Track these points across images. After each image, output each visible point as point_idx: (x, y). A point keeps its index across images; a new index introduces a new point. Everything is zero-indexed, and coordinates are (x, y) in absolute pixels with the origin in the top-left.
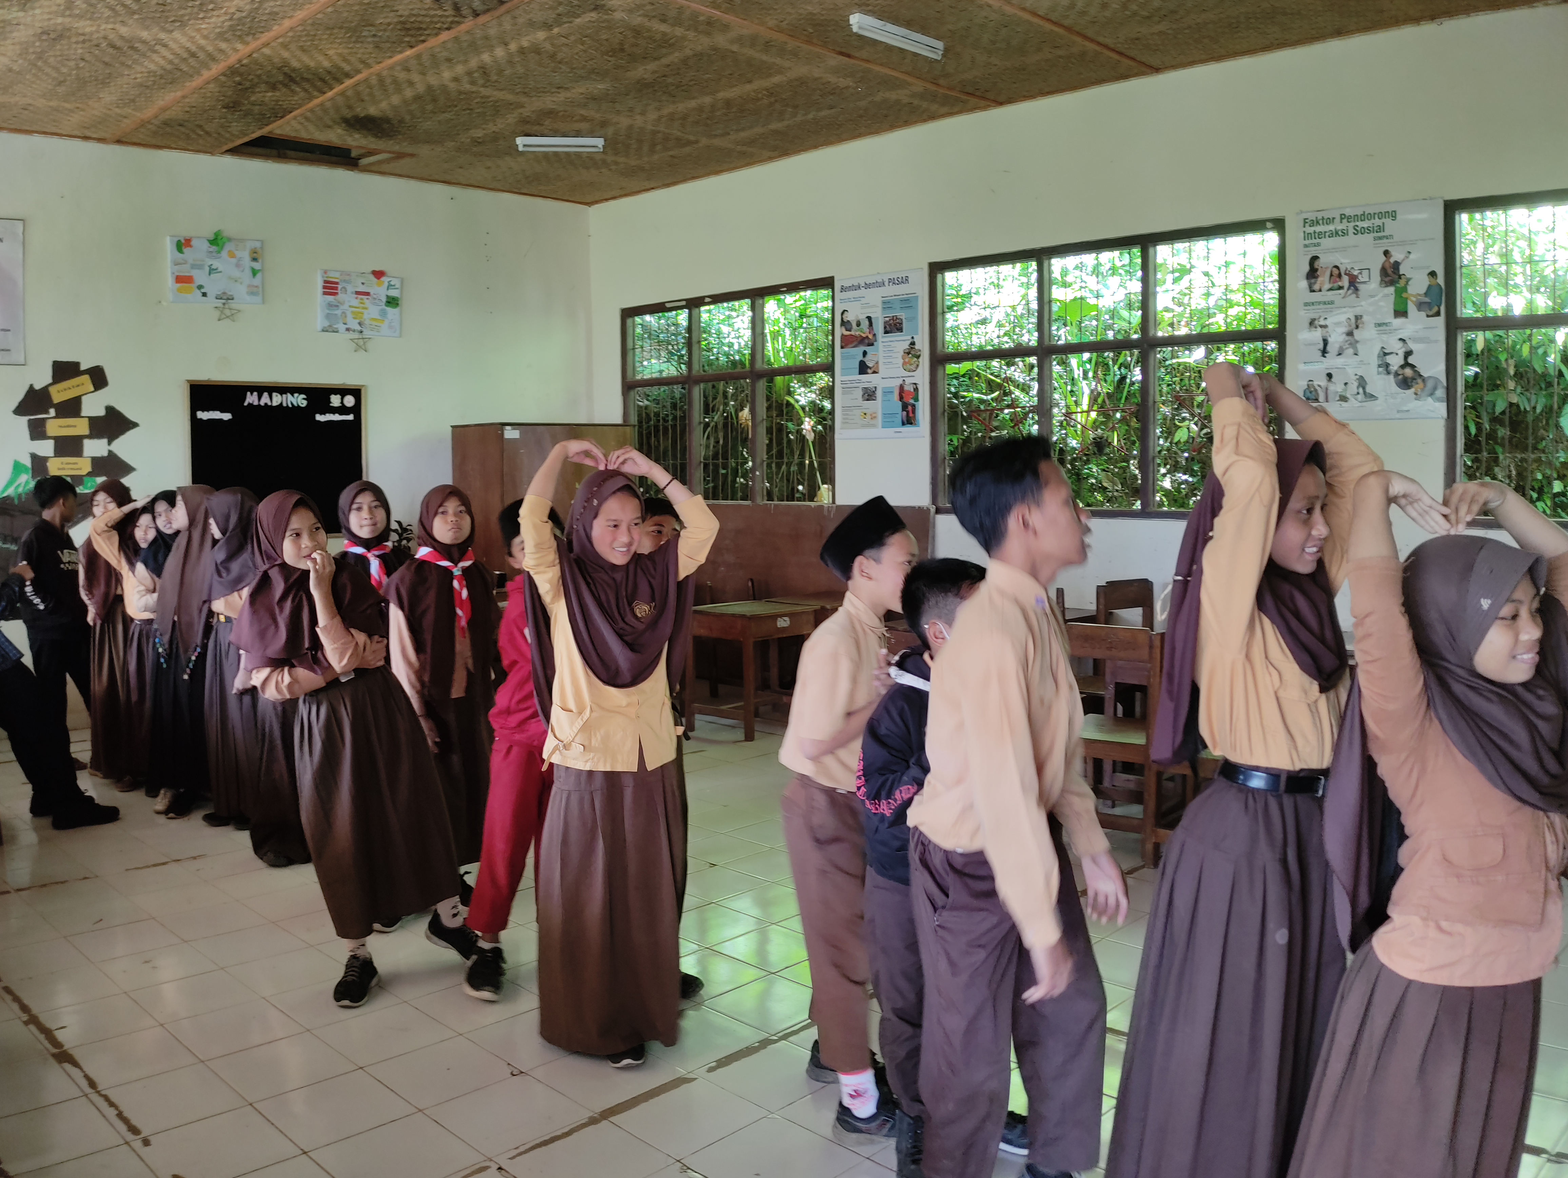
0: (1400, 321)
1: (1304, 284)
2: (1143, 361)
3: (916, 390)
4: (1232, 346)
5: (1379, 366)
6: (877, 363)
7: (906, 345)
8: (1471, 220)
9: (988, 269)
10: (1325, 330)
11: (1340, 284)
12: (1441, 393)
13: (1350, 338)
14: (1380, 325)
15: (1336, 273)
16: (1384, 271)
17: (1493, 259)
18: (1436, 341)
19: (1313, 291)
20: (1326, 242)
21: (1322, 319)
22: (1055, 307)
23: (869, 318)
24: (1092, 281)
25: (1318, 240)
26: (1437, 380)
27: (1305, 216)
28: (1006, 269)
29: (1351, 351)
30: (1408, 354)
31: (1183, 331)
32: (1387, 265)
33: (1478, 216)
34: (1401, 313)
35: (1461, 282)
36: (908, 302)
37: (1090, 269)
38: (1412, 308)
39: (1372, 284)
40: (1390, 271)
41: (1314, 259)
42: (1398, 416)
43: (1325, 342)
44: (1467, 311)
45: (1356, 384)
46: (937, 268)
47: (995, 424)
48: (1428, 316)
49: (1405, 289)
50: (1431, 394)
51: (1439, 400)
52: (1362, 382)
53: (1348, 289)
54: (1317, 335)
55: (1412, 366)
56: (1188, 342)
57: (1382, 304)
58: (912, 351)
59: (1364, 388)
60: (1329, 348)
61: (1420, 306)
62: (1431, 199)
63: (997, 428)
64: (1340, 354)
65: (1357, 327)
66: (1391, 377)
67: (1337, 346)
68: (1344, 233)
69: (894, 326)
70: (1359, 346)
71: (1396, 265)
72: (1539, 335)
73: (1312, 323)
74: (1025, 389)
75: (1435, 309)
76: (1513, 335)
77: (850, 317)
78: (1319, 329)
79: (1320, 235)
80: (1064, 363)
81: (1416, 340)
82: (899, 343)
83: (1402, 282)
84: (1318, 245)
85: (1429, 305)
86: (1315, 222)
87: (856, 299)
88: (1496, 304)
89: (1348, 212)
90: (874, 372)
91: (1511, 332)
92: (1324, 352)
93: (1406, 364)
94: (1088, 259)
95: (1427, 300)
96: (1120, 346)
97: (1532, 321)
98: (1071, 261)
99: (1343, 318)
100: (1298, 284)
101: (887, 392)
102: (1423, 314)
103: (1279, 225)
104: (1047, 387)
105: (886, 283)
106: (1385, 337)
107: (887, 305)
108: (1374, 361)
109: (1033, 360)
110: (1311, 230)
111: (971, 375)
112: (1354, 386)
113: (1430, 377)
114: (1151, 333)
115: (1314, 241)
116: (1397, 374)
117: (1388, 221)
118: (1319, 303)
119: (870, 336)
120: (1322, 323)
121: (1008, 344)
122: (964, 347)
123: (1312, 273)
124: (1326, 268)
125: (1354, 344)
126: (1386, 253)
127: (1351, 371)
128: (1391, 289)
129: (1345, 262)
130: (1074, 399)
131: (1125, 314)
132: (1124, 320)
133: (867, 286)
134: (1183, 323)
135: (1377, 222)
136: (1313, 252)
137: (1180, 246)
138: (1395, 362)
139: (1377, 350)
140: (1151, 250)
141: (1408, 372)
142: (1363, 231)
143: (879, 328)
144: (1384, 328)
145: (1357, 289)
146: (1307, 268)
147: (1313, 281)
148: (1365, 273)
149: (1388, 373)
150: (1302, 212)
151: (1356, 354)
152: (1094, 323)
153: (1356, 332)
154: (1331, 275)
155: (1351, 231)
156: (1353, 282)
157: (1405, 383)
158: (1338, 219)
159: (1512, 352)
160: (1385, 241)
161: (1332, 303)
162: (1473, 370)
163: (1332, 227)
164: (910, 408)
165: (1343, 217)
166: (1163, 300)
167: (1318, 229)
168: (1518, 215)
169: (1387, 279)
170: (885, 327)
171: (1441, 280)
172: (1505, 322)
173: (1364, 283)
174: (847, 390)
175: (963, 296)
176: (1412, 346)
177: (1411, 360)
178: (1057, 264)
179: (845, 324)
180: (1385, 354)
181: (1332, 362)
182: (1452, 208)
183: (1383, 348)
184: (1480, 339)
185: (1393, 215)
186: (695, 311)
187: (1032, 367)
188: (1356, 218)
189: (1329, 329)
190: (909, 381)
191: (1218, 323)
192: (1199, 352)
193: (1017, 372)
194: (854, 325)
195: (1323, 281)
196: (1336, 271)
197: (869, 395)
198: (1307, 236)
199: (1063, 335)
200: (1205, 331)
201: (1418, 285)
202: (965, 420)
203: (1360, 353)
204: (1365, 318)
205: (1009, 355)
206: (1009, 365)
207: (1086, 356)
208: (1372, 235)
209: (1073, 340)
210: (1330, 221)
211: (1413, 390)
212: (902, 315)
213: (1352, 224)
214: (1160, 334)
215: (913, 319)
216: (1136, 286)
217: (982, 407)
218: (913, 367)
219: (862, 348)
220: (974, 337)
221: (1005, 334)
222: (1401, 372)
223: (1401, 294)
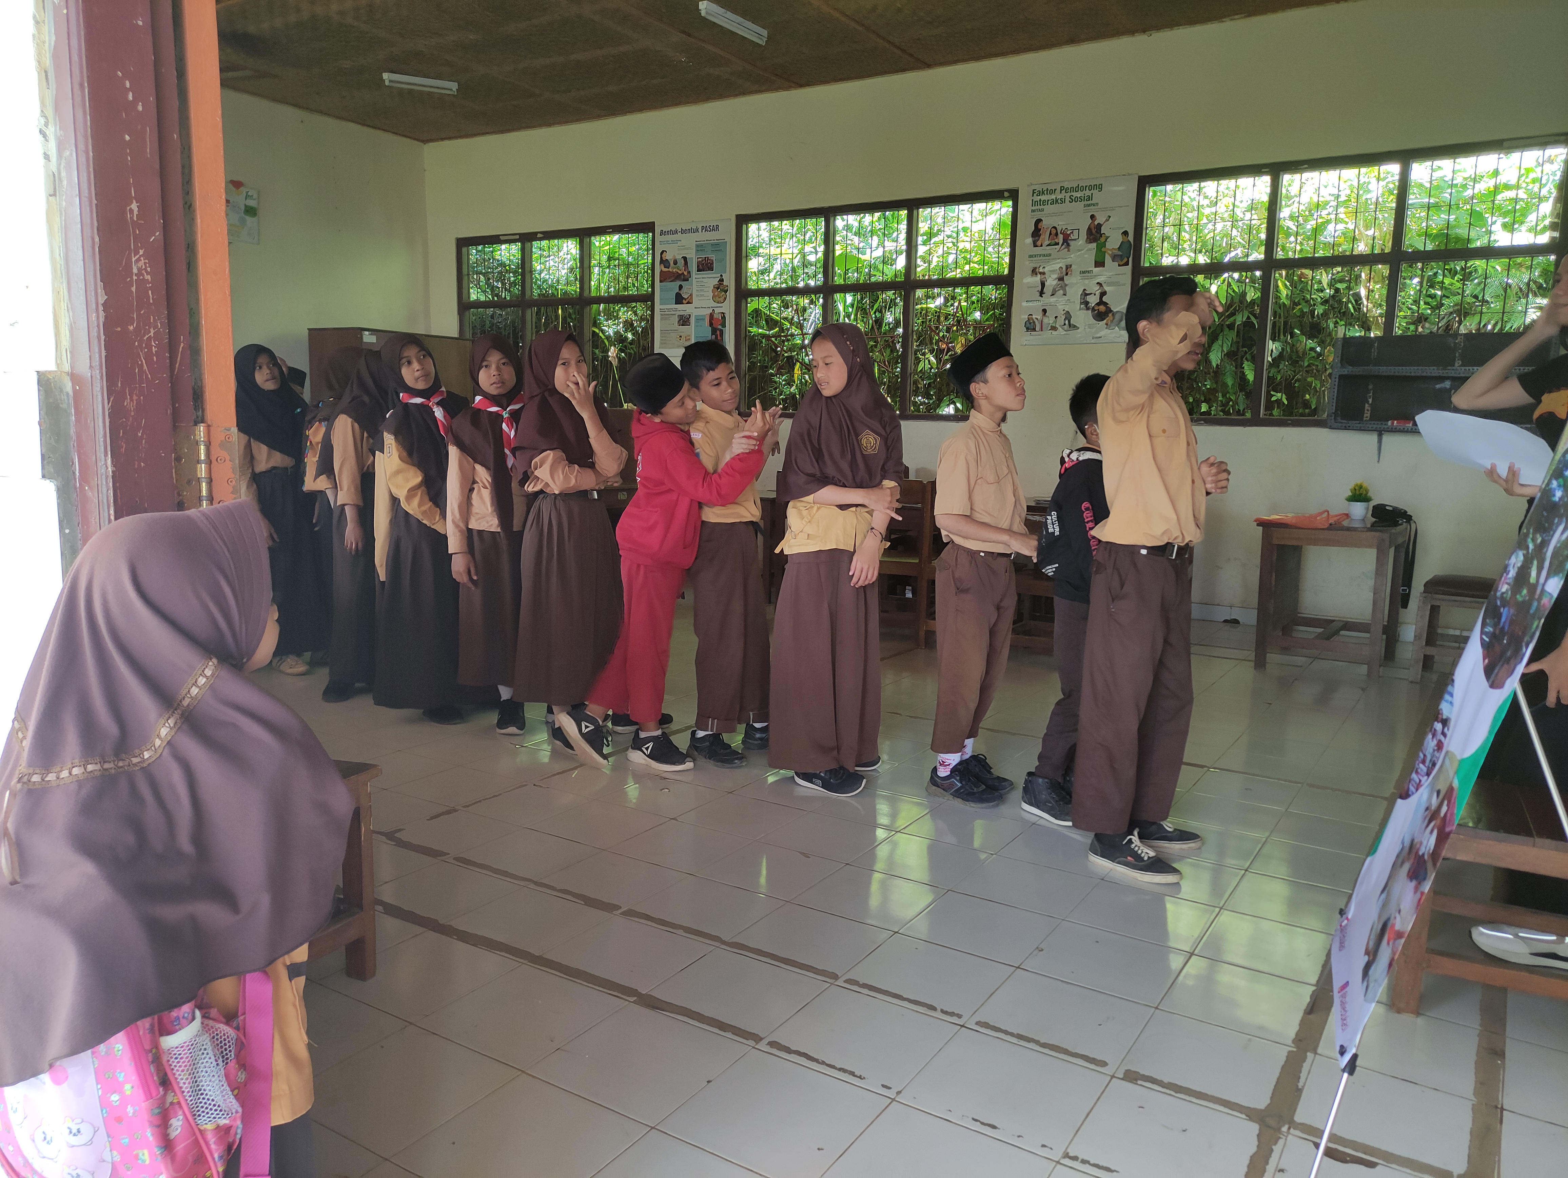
0: (1099, 270)
1: (1030, 240)
3: (724, 318)
7: (716, 282)
8: (1156, 191)
10: (1043, 276)
11: (1056, 241)
12: (1125, 325)
13: (1061, 282)
14: (1084, 272)
15: (1054, 232)
16: (1090, 231)
17: (1169, 228)
18: (1124, 285)
19: (1035, 246)
20: (1048, 208)
21: (1041, 268)
23: (685, 258)
25: (1042, 207)
27: (1033, 187)
29: (1061, 292)
30: (1103, 294)
32: (1092, 226)
34: (1099, 264)
36: (718, 246)
38: (1108, 259)
39: (1080, 242)
40: (1094, 231)
41: (1039, 221)
42: (1093, 341)
43: (1043, 285)
44: (1148, 263)
45: (1063, 317)
46: (743, 220)
48: (1119, 265)
49: (1104, 245)
50: (1119, 326)
51: (1124, 329)
52: (1068, 316)
53: (1062, 245)
54: (1038, 278)
55: (1106, 304)
58: (720, 287)
59: (1069, 321)
60: (1045, 289)
61: (1114, 258)
62: (1129, 175)
64: (1053, 295)
65: (1067, 274)
66: (1090, 311)
67: (1051, 288)
68: (1063, 201)
69: (705, 266)
70: (1067, 288)
71: (1099, 227)
73: (1034, 271)
75: (1125, 261)
77: (668, 256)
78: (1039, 276)
79: (1044, 202)
83: (1102, 240)
84: (1043, 210)
85: (1121, 258)
86: (1040, 193)
87: (674, 242)
88: (1168, 260)
89: (1066, 185)
92: (1042, 292)
93: (1101, 303)
95: (1120, 254)
96: (889, 286)
97: (1195, 269)
99: (1057, 267)
102: (1116, 264)
103: (1013, 195)
105: (700, 230)
106: (1086, 282)
107: (700, 248)
108: (1078, 300)
110: (1037, 198)
112: (1062, 319)
113: (1117, 312)
114: (913, 275)
115: (1039, 207)
116: (1094, 310)
117: (1095, 193)
119: (686, 273)
120: (1041, 270)
123: (1036, 233)
124: (1047, 228)
125: (1064, 287)
126: (1092, 217)
128: (1094, 245)
129: (1061, 224)
133: (683, 231)
135: (1087, 193)
136: (1038, 215)
138: (1093, 300)
139: (1080, 292)
140: (914, 212)
141: (1102, 308)
142: (1076, 200)
143: (693, 267)
144: (1086, 274)
145: (1068, 245)
146: (1032, 229)
147: (1037, 238)
148: (1076, 232)
149: (1088, 309)
151: (1065, 295)
153: (1065, 278)
154: (1050, 234)
155: (1068, 199)
156: (1066, 239)
157: (1100, 316)
158: (1058, 191)
161: (1050, 255)
164: (718, 332)
165: (1062, 189)
167: (1043, 198)
168: (1190, 190)
169: (1092, 237)
171: (1131, 238)
174: (664, 317)
176: (1106, 288)
177: (1104, 299)
179: (664, 262)
180: (1087, 294)
182: (1143, 182)
183: (1085, 290)
185: (1100, 189)
186: (528, 245)
188: (1071, 190)
189: (1046, 276)
190: (717, 311)
194: (672, 263)
195: (1045, 238)
196: (1054, 231)
197: (684, 321)
198: (1034, 203)
203: (1069, 292)
208: (1083, 203)
210: (1053, 191)
211: (1105, 321)
212: (713, 257)
213: (1069, 194)
214: (919, 276)
215: (723, 260)
218: (722, 299)
219: (678, 283)
222: (1096, 308)
223: (1101, 248)
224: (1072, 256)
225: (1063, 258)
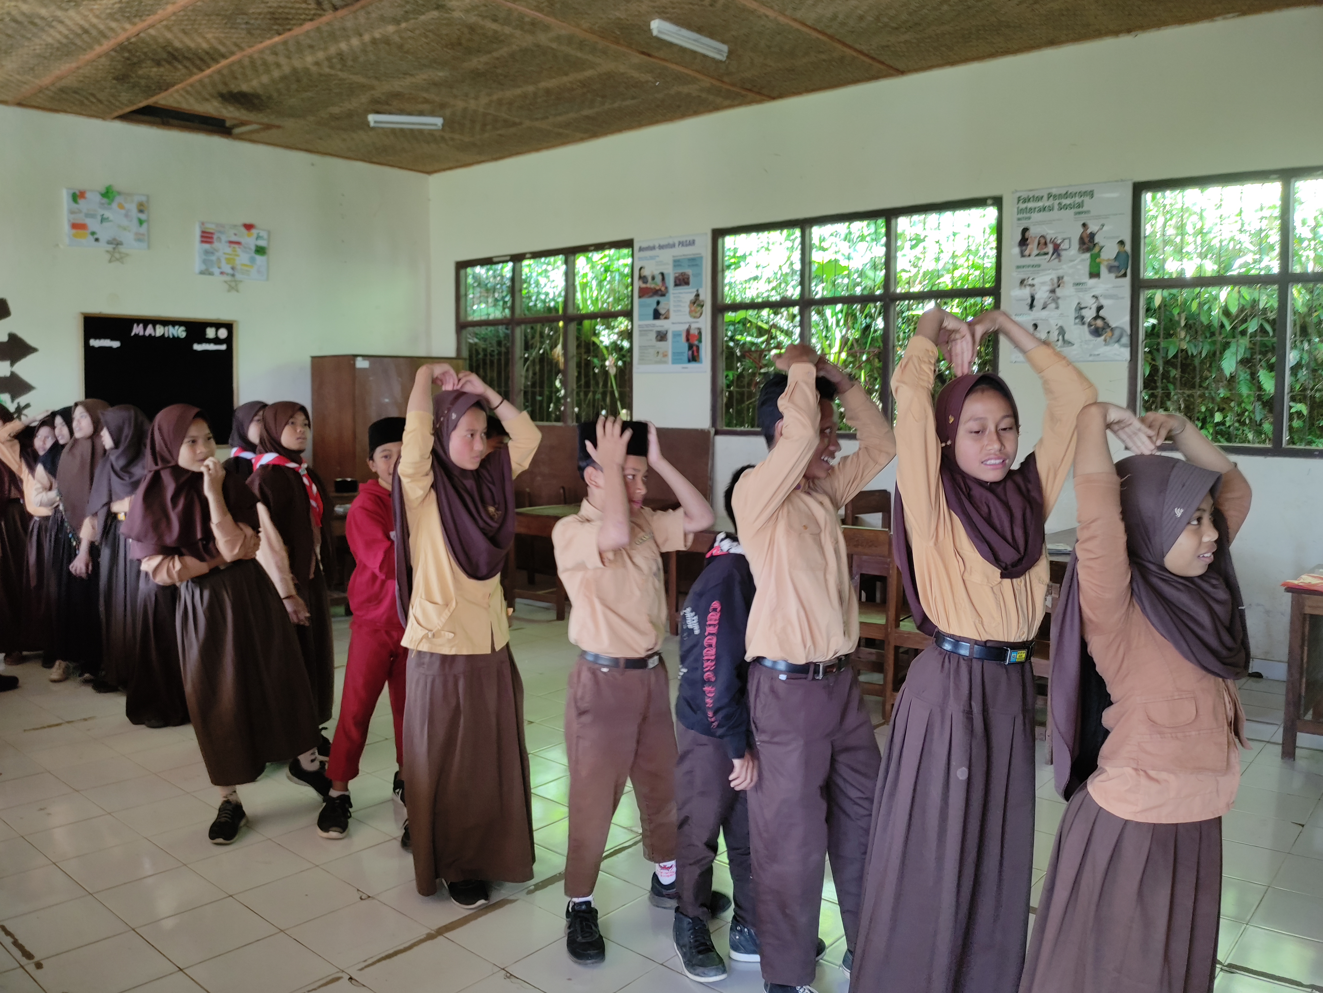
0: (1094, 281)
1: (1016, 250)
2: (886, 313)
3: (700, 333)
4: (957, 300)
5: (1076, 318)
6: (668, 311)
7: (692, 296)
8: (1154, 198)
9: (761, 234)
10: (1032, 288)
11: (1045, 250)
12: (1126, 340)
13: (1053, 295)
14: (1077, 284)
15: (1043, 242)
16: (1082, 241)
17: (1170, 231)
18: (1123, 298)
19: (1023, 256)
20: (1036, 216)
21: (1030, 279)
22: (814, 268)
23: (662, 274)
24: (844, 247)
25: (1028, 215)
26: (1123, 330)
27: (1018, 194)
28: (775, 235)
29: (1053, 305)
30: (1100, 308)
31: (916, 289)
32: (1085, 235)
33: (1159, 195)
34: (1094, 274)
35: (1144, 250)
36: (695, 261)
37: (843, 236)
38: (1104, 271)
39: (1072, 251)
40: (1087, 240)
41: (1025, 230)
42: (1091, 358)
43: (1033, 299)
44: (1148, 274)
45: (1057, 333)
46: (718, 234)
47: (764, 362)
48: (1117, 277)
49: (1098, 255)
50: (1118, 341)
51: (1124, 346)
52: (1062, 331)
53: (1053, 254)
54: (1026, 293)
55: (1103, 319)
56: (921, 297)
57: (1079, 267)
58: (696, 302)
59: (1063, 337)
60: (1035, 303)
61: (1111, 269)
62: (1122, 180)
63: (765, 366)
64: (1044, 308)
65: (1059, 286)
66: (1086, 327)
67: (1042, 301)
68: (1051, 209)
69: (682, 281)
70: (1060, 301)
71: (1092, 236)
72: (1207, 293)
73: (1022, 282)
74: (788, 333)
75: (1123, 272)
76: (1185, 293)
77: (647, 272)
78: (1028, 287)
79: (1031, 210)
80: (820, 313)
81: (1106, 297)
82: (686, 295)
83: (1096, 250)
84: (1029, 218)
85: (1118, 268)
86: (1026, 200)
87: (652, 258)
88: (1172, 268)
89: (1054, 191)
90: (666, 318)
91: (1184, 291)
92: (1032, 306)
93: (1097, 317)
94: (841, 227)
95: (1116, 264)
96: (866, 299)
97: (1201, 281)
98: (829, 229)
99: (1047, 278)
100: (1012, 250)
101: (676, 335)
102: (1113, 275)
103: (998, 202)
104: (806, 332)
105: (677, 245)
107: (677, 263)
108: (1072, 314)
109: (796, 310)
110: (1024, 206)
111: (744, 322)
112: (1054, 335)
113: (1116, 327)
114: (892, 290)
115: (1025, 215)
116: (1090, 325)
117: (1087, 199)
118: (1029, 266)
119: (663, 289)
120: (1030, 282)
121: (775, 298)
122: (738, 300)
123: (1024, 242)
124: (1035, 238)
125: (1056, 300)
126: (1084, 225)
127: (1053, 322)
128: (1087, 255)
129: (1050, 233)
130: (828, 342)
131: (870, 273)
132: (870, 279)
133: (661, 247)
134: (917, 282)
135: (1078, 200)
136: (1024, 224)
137: (916, 218)
138: (1089, 314)
139: (1074, 305)
140: (893, 222)
141: (1099, 323)
142: (1066, 207)
143: (670, 282)
144: (1080, 287)
145: (1059, 255)
146: (1019, 237)
147: (1024, 248)
148: (1067, 242)
149: (1083, 324)
150: (1016, 191)
151: (1057, 308)
152: (846, 281)
153: (1058, 290)
154: (1039, 244)
155: (1056, 207)
156: (1057, 248)
157: (1097, 332)
158: (1045, 198)
159: (1184, 306)
160: (1083, 215)
161: (1039, 266)
162: (1153, 321)
163: (1040, 204)
164: (695, 348)
165: (1050, 196)
166: (902, 262)
167: (1029, 205)
168: (1192, 194)
169: (1085, 247)
170: (675, 282)
171: (1128, 247)
172: (1179, 283)
173: (1065, 250)
174: (643, 332)
175: (738, 257)
176: (1103, 302)
177: (1102, 313)
178: (817, 232)
179: (642, 278)
180: (1081, 309)
181: (1037, 314)
182: (1139, 189)
183: (1079, 303)
184: (1158, 297)
185: (1091, 194)
186: (518, 265)
187: (794, 316)
188: (1060, 196)
189: (1036, 287)
190: (694, 326)
191: (946, 283)
192: (931, 305)
193: (782, 320)
194: (650, 279)
195: (1032, 248)
196: (1043, 241)
197: (662, 336)
198: (1020, 211)
199: (819, 291)
200: (935, 288)
201: (1109, 252)
202: (739, 359)
203: (1061, 306)
204: (1065, 279)
205: (776, 306)
206: (776, 313)
207: (839, 307)
208: (1073, 211)
209: (827, 294)
210: (1040, 199)
211: (1103, 338)
212: (689, 271)
213: (1057, 202)
214: (898, 290)
215: (698, 275)
216: (880, 251)
217: (753, 349)
218: (698, 314)
219: (656, 299)
220: (747, 291)
221: (772, 289)
222: (1093, 323)
223: (1095, 259)
224: (1064, 266)
225: (1054, 269)
